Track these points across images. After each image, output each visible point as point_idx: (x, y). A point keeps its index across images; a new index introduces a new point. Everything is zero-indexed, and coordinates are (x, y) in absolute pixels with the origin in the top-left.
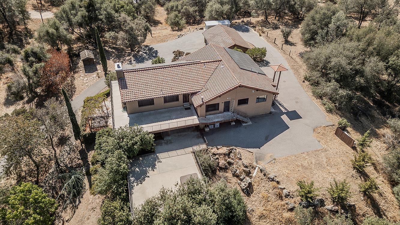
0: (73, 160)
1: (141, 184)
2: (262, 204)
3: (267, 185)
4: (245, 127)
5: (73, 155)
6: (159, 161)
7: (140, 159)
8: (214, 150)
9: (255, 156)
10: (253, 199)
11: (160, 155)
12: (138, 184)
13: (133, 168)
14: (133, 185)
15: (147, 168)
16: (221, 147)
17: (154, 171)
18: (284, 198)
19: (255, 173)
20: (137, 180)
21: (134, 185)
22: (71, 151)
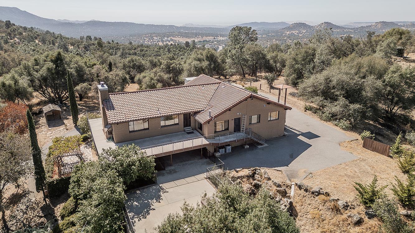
0: (31, 220)
1: (145, 218)
2: (316, 226)
3: (313, 202)
4: (263, 149)
5: (31, 214)
6: (164, 191)
7: (138, 192)
8: (233, 173)
9: (285, 175)
10: (301, 223)
11: (164, 186)
12: (140, 219)
13: (129, 203)
14: (133, 221)
15: (150, 201)
16: (242, 169)
17: (159, 202)
18: (342, 211)
19: (292, 192)
20: (138, 215)
21: (135, 221)
22: (29, 210)
